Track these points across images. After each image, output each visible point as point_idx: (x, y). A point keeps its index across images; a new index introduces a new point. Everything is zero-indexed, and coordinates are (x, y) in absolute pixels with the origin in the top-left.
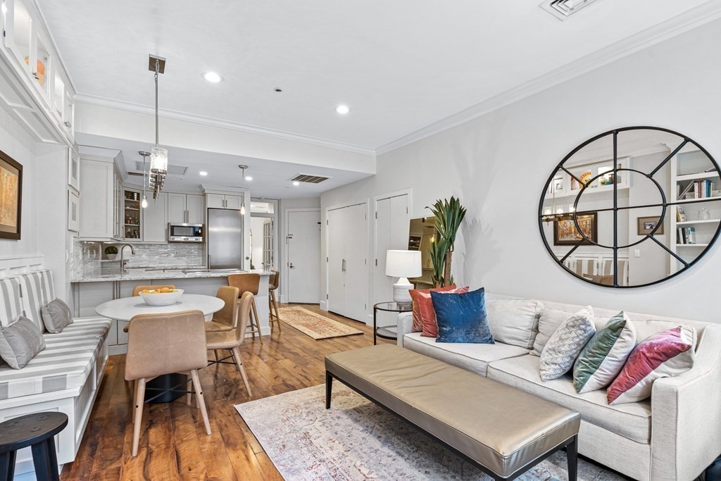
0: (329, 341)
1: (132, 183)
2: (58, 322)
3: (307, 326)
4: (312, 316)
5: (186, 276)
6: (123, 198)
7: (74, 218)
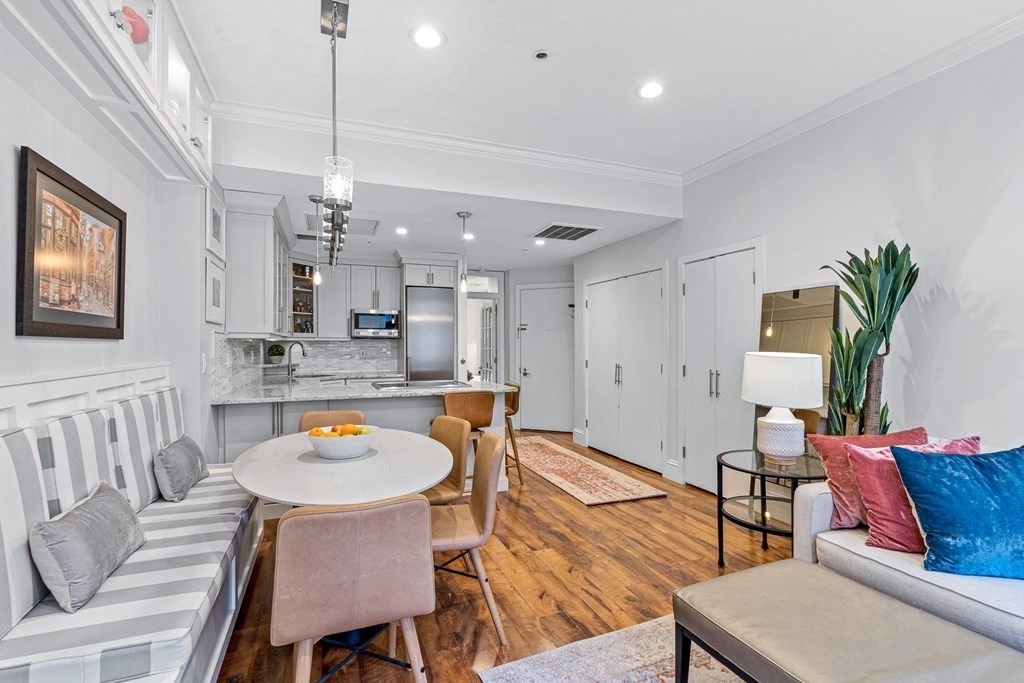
0: (609, 508)
1: (303, 251)
2: (179, 481)
3: (562, 474)
4: (566, 456)
5: (380, 395)
6: (291, 274)
7: (216, 303)
